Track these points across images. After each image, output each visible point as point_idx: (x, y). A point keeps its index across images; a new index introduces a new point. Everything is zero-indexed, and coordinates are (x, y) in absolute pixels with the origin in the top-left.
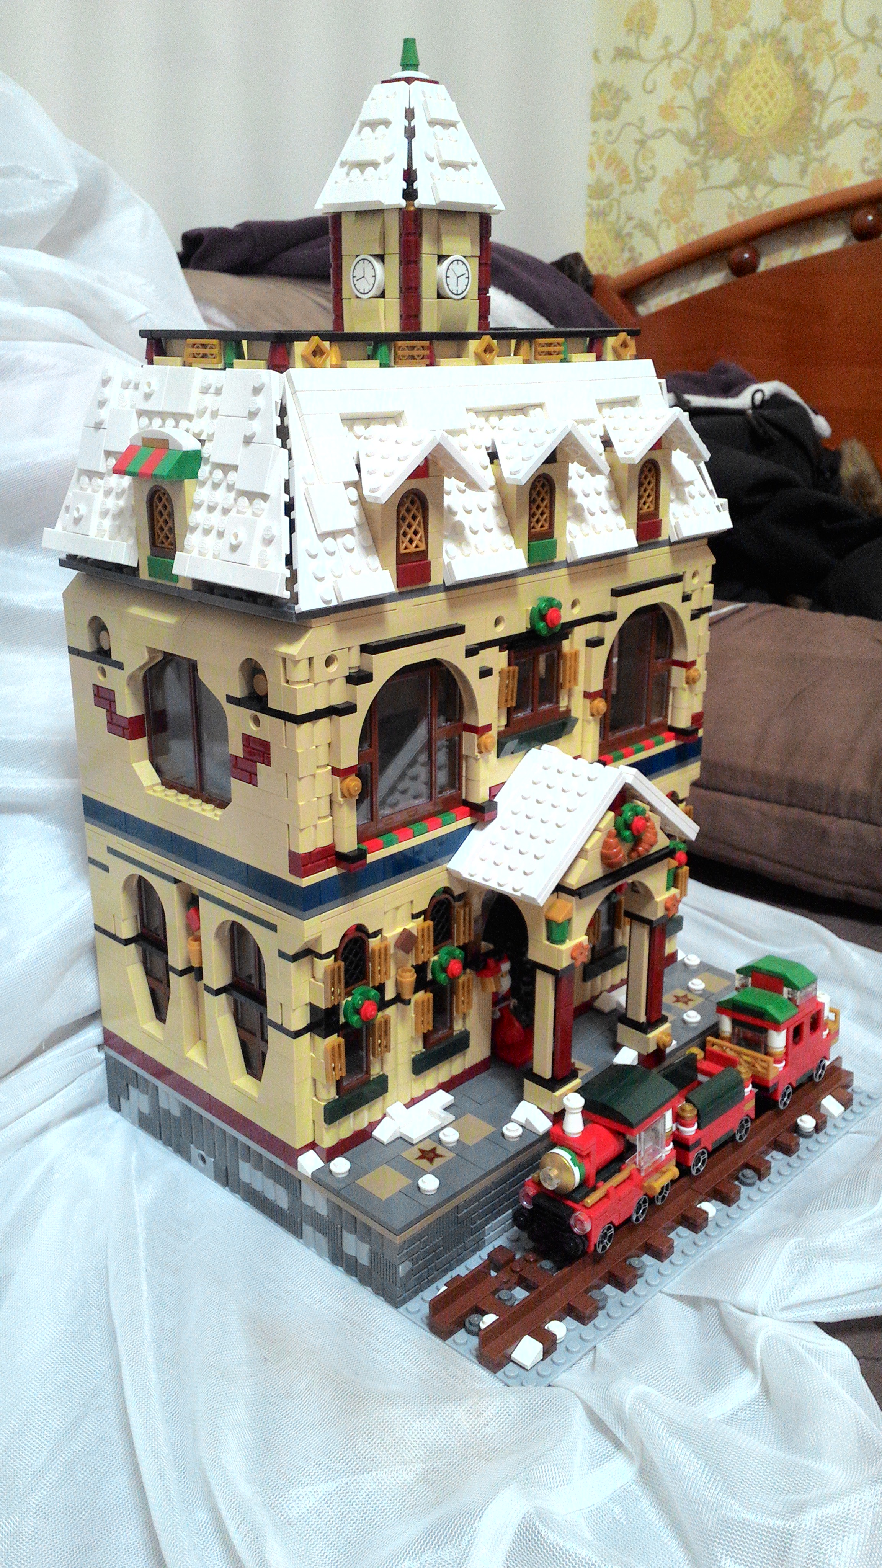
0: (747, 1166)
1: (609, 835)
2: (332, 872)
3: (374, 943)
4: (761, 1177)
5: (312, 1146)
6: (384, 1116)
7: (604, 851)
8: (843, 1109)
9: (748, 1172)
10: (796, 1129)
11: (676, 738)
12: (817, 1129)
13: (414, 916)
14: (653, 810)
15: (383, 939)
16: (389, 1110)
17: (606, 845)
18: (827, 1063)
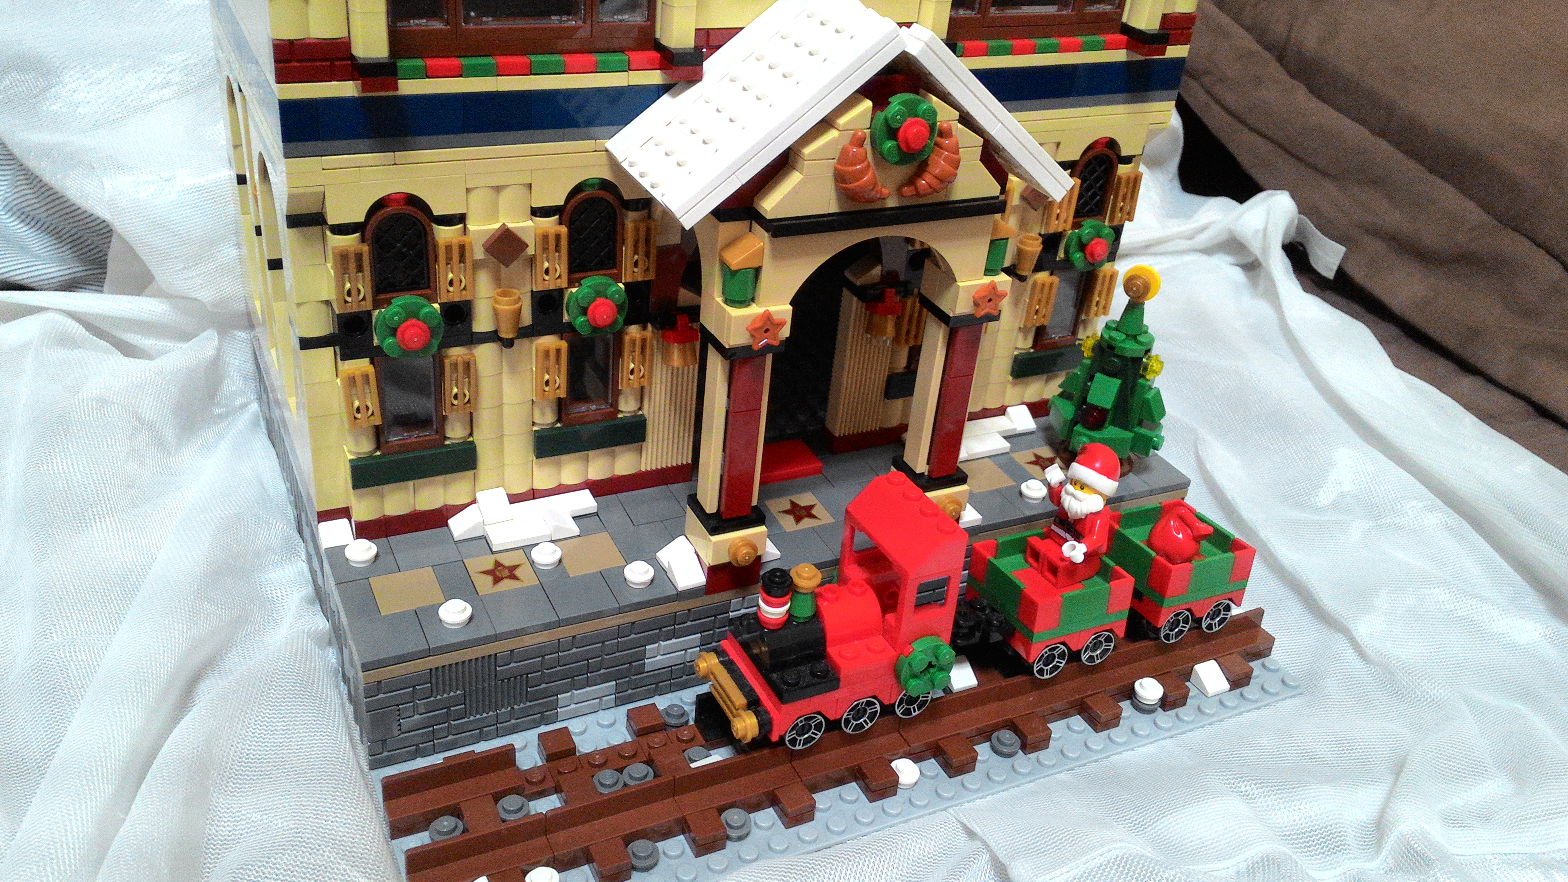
0: (1012, 726)
1: (859, 142)
2: (347, 89)
3: (444, 234)
4: (1027, 747)
5: (344, 513)
6: (474, 502)
7: (839, 167)
8: (1227, 686)
9: (1007, 736)
10: (1130, 694)
11: (1129, 47)
12: (1165, 704)
13: (536, 212)
14: (966, 120)
15: (465, 230)
16: (479, 495)
17: (844, 158)
18: (1235, 611)
